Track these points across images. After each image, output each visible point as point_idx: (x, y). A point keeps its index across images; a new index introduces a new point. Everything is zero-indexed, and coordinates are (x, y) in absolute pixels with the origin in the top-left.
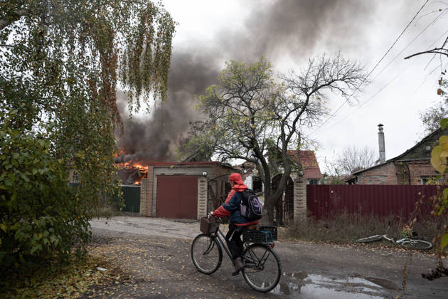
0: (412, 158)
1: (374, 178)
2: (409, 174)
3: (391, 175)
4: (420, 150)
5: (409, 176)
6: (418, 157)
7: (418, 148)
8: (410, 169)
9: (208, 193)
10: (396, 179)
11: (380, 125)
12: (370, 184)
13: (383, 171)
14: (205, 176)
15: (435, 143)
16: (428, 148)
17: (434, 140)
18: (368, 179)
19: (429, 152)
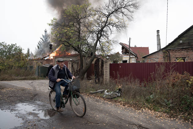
0: (172, 48)
1: (153, 59)
3: (161, 57)
4: (176, 43)
5: (170, 58)
6: (175, 47)
7: (175, 42)
8: (171, 54)
9: (72, 68)
10: (163, 59)
11: (158, 31)
12: (150, 62)
13: (157, 56)
14: (71, 61)
15: (184, 39)
16: (181, 42)
17: (184, 37)
18: (149, 60)
19: (181, 44)
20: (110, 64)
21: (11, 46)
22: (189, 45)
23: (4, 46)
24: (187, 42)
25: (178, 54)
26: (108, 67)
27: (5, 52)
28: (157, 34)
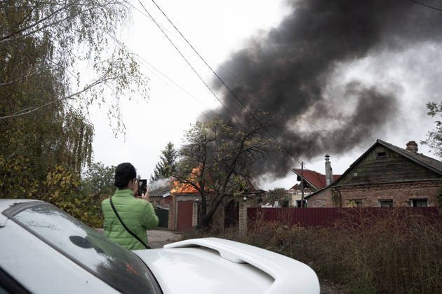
1: (318, 202)
2: (340, 197)
3: (329, 199)
4: (349, 176)
5: (341, 200)
6: (347, 183)
7: (347, 175)
8: (342, 193)
11: (327, 156)
13: (323, 196)
14: (197, 202)
15: (360, 170)
16: (356, 174)
17: (359, 168)
18: (313, 202)
19: (356, 178)
20: (248, 209)
21: (110, 169)
22: (367, 180)
23: (99, 170)
24: (364, 175)
25: (352, 194)
26: (245, 213)
27: (101, 180)
28: (325, 161)
